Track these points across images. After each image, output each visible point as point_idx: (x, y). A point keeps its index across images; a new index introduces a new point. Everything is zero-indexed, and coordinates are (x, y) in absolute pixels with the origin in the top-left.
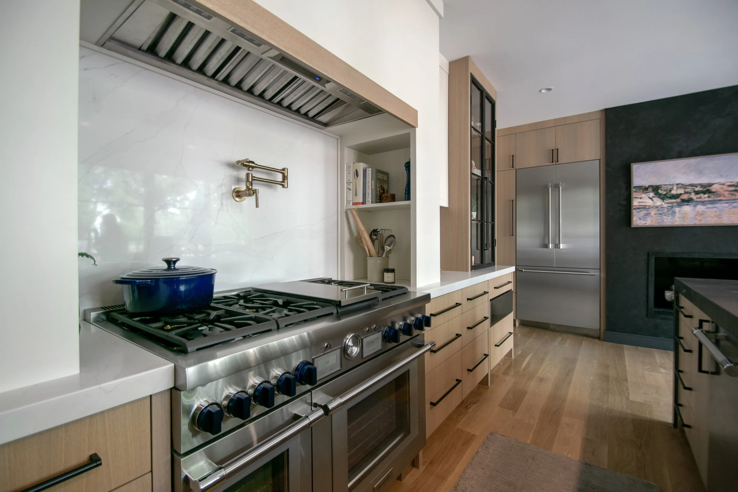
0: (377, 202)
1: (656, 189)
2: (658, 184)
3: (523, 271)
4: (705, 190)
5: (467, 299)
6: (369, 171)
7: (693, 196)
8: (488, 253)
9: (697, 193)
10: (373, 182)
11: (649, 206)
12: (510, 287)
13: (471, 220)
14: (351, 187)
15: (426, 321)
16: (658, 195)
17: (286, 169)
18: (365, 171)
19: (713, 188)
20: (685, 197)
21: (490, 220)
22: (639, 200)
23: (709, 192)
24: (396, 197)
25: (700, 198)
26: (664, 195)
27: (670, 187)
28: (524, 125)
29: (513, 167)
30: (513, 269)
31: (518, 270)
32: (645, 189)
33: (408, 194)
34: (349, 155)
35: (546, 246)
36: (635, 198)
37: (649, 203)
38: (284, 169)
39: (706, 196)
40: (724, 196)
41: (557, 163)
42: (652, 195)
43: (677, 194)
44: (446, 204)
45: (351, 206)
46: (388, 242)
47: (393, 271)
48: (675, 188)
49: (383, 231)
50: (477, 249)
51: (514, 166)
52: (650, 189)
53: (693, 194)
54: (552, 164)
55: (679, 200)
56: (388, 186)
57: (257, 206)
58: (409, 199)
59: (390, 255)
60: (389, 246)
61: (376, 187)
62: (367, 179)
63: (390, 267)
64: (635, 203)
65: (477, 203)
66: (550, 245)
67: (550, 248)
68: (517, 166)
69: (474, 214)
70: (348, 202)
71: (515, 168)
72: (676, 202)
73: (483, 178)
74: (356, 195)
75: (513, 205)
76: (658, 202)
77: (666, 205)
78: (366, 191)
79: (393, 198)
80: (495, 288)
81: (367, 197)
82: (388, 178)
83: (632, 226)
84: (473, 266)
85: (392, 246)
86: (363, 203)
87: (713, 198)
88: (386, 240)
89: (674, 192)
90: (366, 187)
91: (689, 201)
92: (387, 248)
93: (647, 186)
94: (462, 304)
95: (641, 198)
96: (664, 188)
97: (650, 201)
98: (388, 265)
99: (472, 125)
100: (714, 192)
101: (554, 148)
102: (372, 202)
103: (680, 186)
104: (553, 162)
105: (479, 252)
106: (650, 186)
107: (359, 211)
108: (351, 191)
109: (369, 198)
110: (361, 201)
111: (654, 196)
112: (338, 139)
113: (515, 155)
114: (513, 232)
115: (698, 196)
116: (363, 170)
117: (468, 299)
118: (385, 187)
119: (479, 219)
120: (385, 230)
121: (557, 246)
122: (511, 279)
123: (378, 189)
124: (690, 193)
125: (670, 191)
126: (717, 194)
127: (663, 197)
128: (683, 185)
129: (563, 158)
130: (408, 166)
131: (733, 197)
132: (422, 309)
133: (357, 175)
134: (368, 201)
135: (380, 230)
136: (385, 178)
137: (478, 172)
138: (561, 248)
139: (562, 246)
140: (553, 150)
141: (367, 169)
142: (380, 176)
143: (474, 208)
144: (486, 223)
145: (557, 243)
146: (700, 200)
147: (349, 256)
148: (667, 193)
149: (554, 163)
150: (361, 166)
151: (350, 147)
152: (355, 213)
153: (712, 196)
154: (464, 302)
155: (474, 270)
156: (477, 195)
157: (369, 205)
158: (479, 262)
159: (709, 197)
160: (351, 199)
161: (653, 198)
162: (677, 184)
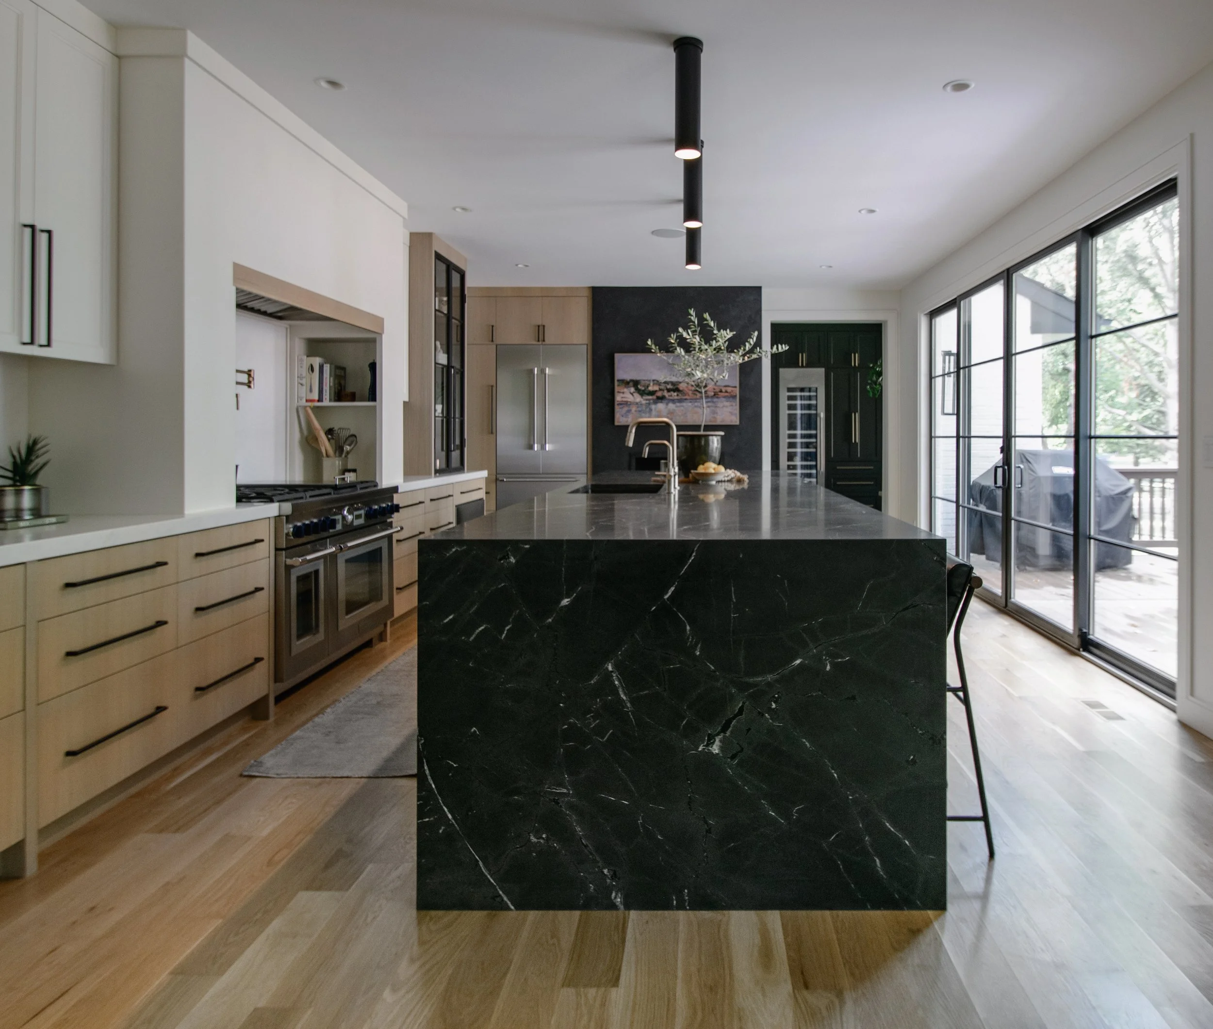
0: (336, 401)
1: (636, 383)
2: (638, 379)
3: (504, 480)
4: (674, 388)
5: (429, 500)
6: (327, 368)
7: (666, 394)
8: (455, 455)
9: (669, 390)
10: (332, 379)
11: (630, 402)
12: (481, 494)
13: (435, 417)
14: (304, 381)
15: (396, 508)
16: (638, 390)
17: (253, 371)
18: (321, 367)
19: (682, 386)
20: (659, 394)
21: (458, 415)
22: (622, 395)
23: (677, 390)
24: (357, 396)
25: (671, 396)
26: (643, 391)
27: (647, 383)
28: (507, 288)
29: (492, 341)
30: (484, 474)
31: (498, 479)
32: (626, 383)
33: (372, 394)
34: (300, 347)
35: (531, 447)
36: (619, 392)
37: (630, 398)
38: (250, 371)
39: (675, 394)
40: (689, 395)
41: (544, 343)
42: (632, 390)
43: (653, 391)
44: (407, 399)
45: (303, 403)
46: (348, 442)
47: (354, 471)
48: (651, 384)
49: (342, 430)
50: (442, 449)
51: (494, 339)
52: (631, 384)
53: (666, 391)
54: (538, 343)
55: (654, 397)
56: (345, 383)
57: (238, 409)
58: (373, 399)
59: (349, 456)
60: (350, 445)
61: (335, 384)
62: (325, 375)
63: (350, 467)
64: (618, 398)
65: (443, 395)
66: (536, 445)
67: (536, 449)
68: (499, 340)
69: (439, 408)
70: (299, 398)
71: (495, 342)
72: (653, 399)
73: (449, 367)
74: (311, 391)
75: (491, 393)
76: (638, 398)
77: (644, 402)
78: (322, 389)
79: (353, 397)
80: (461, 493)
81: (324, 394)
82: (345, 373)
83: (616, 423)
84: (437, 470)
85: (352, 446)
86: (319, 401)
87: (681, 396)
88: (346, 439)
89: (651, 388)
90: (322, 384)
91: (661, 399)
92: (347, 448)
93: (628, 380)
94: (425, 502)
95: (623, 393)
96: (643, 383)
97: (631, 396)
98: (347, 466)
99: (437, 308)
100: (681, 391)
101: (540, 323)
102: (330, 400)
103: (655, 382)
104: (539, 341)
105: (444, 453)
106: (632, 381)
107: (316, 409)
108: (305, 387)
109: (326, 395)
110: (316, 398)
111: (634, 391)
112: (287, 329)
113: (495, 326)
114: (491, 429)
115: (669, 394)
116: (320, 365)
117: (432, 500)
118: (342, 382)
119: (445, 415)
120: (343, 429)
121: (543, 447)
122: (483, 485)
123: (336, 386)
124: (663, 390)
125: (648, 387)
126: (684, 393)
127: (642, 393)
128: (658, 381)
129: (550, 338)
130: (373, 367)
131: (695, 397)
132: (391, 499)
133: (312, 370)
134: (326, 399)
135: (338, 429)
136: (343, 374)
137: (443, 359)
138: (547, 449)
139: (548, 447)
140: (539, 326)
141: (325, 365)
142: (338, 372)
143: (440, 399)
144: (452, 420)
145: (544, 443)
146: (671, 398)
147: (299, 458)
148: (645, 389)
149: (540, 343)
150: (317, 361)
151: (300, 338)
152: (310, 411)
153: (680, 395)
154: (428, 501)
155: (439, 473)
156: (443, 383)
157: (326, 403)
158: (444, 466)
159: (678, 395)
160: (304, 395)
161: (634, 394)
162: (653, 380)
